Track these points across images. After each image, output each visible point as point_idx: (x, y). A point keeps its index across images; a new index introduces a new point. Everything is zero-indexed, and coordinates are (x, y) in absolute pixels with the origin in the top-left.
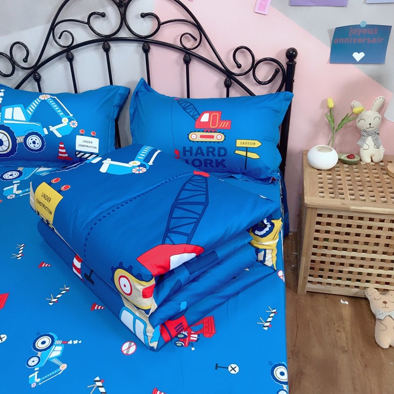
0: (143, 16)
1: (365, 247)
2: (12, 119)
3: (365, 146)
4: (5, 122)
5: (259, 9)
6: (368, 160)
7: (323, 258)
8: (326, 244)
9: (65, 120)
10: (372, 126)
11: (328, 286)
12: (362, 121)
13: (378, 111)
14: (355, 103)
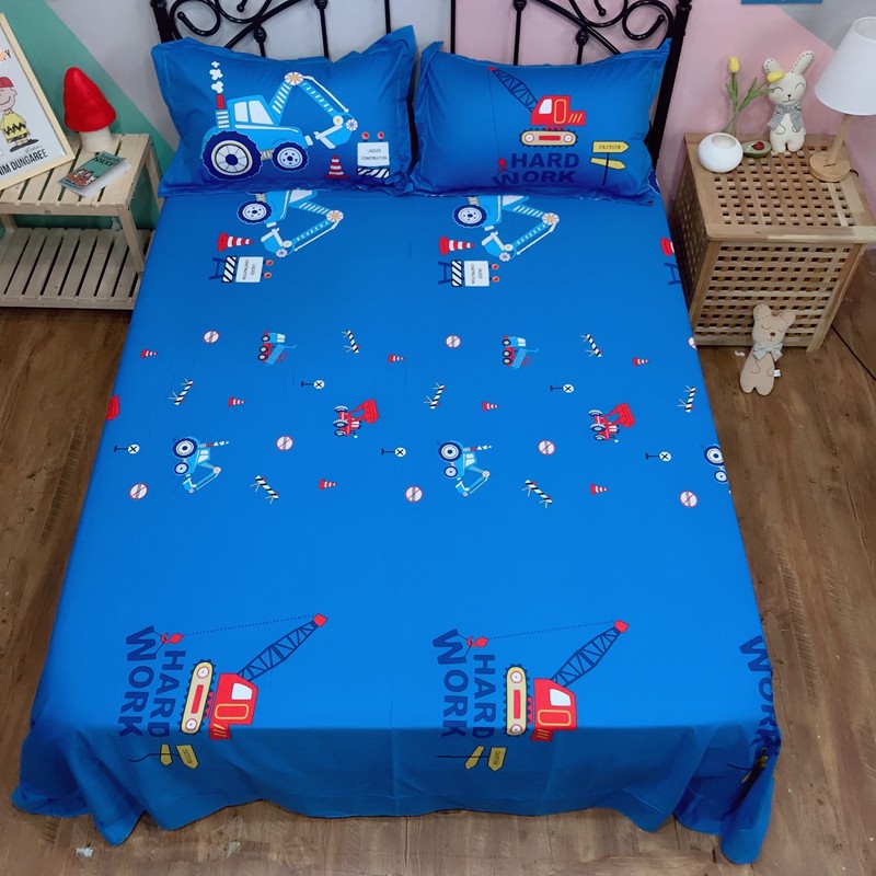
1: (779, 284)
2: (250, 123)
3: (780, 129)
4: (237, 126)
6: (782, 149)
7: (721, 302)
8: (727, 284)
9: (338, 120)
10: (791, 98)
11: (722, 336)
12: (778, 91)
13: (803, 74)
14: (770, 63)
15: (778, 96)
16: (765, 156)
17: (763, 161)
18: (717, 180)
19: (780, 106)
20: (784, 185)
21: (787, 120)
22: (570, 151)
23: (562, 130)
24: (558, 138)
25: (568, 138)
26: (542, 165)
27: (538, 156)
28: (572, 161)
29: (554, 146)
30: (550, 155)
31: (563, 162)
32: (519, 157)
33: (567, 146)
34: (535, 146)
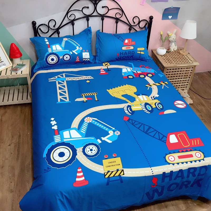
0: (103, 7)
1: (179, 77)
2: (57, 50)
3: (172, 46)
5: (142, 3)
6: (173, 50)
8: (168, 78)
10: (174, 39)
12: (171, 38)
13: (175, 34)
14: (169, 32)
15: (171, 39)
16: (170, 52)
17: (170, 53)
18: (162, 57)
19: (172, 41)
20: (176, 57)
21: (173, 44)
22: (133, 50)
23: (130, 46)
24: (130, 48)
25: (132, 48)
26: (127, 54)
27: (126, 52)
28: (133, 53)
29: (129, 50)
30: (128, 52)
31: (131, 53)
32: (122, 53)
33: (132, 49)
34: (125, 50)
